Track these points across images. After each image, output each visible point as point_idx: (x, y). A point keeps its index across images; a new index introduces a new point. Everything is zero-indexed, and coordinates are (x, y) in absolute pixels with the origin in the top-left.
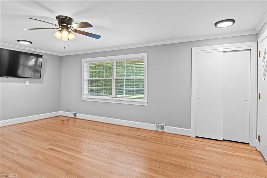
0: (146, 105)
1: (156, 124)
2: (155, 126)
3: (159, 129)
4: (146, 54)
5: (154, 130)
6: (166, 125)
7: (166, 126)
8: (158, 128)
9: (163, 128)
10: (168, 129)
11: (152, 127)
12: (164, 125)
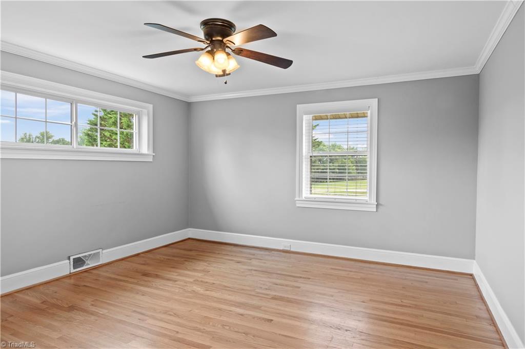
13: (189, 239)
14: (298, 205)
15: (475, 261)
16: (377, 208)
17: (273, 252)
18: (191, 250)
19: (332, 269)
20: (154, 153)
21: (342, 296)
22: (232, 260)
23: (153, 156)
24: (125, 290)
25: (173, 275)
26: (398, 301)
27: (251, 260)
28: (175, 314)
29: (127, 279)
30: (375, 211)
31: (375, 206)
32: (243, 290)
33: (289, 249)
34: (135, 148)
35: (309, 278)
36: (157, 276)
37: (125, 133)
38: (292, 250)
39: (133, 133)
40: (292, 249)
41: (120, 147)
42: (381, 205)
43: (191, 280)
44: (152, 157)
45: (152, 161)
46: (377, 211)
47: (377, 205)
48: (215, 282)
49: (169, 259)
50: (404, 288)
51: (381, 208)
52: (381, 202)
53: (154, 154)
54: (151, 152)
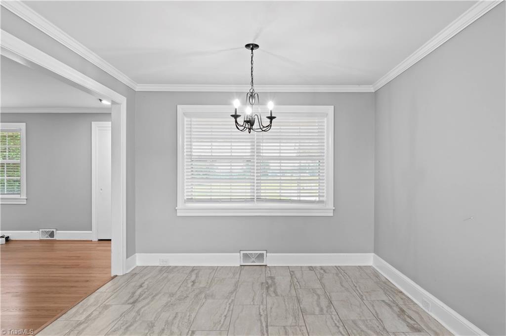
0: (25, 203)
1: (41, 230)
2: (41, 233)
3: (47, 237)
4: (25, 124)
5: (38, 239)
6: (57, 230)
7: (57, 232)
8: (45, 235)
9: (52, 234)
10: (60, 235)
11: (36, 235)
12: (54, 230)
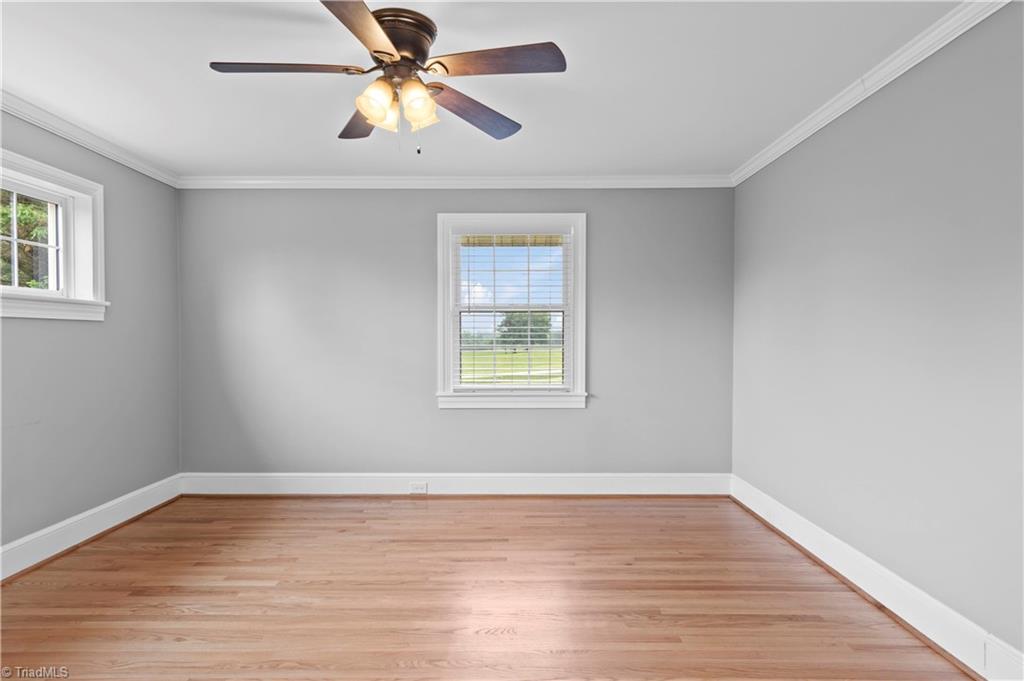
13: (182, 496)
14: (440, 406)
15: (732, 475)
16: (587, 402)
17: (393, 501)
18: (210, 521)
19: (527, 517)
20: (106, 300)
21: (588, 561)
22: (324, 528)
23: (106, 307)
24: (117, 639)
25: (213, 579)
26: (674, 553)
27: (364, 522)
28: (301, 664)
29: (98, 612)
30: (583, 406)
31: (584, 399)
32: (403, 583)
33: (425, 492)
34: (52, 289)
35: (507, 540)
36: (174, 590)
37: (27, 249)
38: (429, 493)
39: (46, 250)
40: (432, 491)
41: (20, 285)
42: (592, 396)
43: (273, 584)
44: (103, 310)
45: (102, 319)
46: (586, 407)
47: (587, 397)
48: (331, 578)
49: (168, 548)
50: (662, 530)
51: (592, 400)
52: (592, 392)
53: (108, 304)
54: (101, 300)
